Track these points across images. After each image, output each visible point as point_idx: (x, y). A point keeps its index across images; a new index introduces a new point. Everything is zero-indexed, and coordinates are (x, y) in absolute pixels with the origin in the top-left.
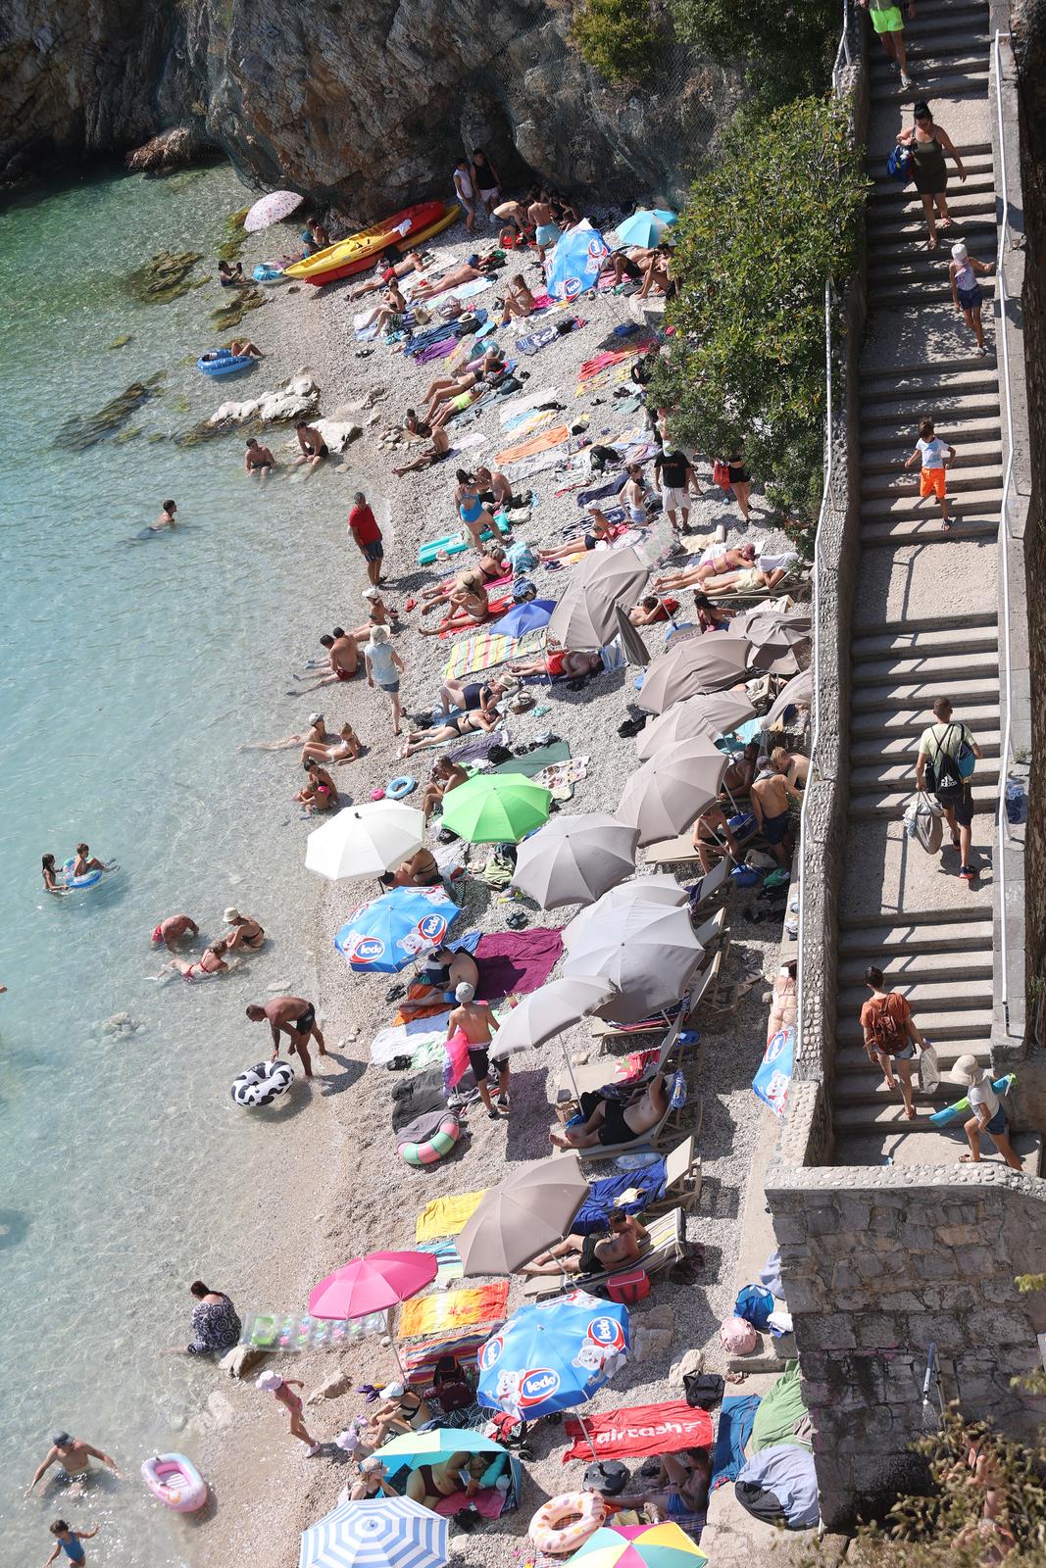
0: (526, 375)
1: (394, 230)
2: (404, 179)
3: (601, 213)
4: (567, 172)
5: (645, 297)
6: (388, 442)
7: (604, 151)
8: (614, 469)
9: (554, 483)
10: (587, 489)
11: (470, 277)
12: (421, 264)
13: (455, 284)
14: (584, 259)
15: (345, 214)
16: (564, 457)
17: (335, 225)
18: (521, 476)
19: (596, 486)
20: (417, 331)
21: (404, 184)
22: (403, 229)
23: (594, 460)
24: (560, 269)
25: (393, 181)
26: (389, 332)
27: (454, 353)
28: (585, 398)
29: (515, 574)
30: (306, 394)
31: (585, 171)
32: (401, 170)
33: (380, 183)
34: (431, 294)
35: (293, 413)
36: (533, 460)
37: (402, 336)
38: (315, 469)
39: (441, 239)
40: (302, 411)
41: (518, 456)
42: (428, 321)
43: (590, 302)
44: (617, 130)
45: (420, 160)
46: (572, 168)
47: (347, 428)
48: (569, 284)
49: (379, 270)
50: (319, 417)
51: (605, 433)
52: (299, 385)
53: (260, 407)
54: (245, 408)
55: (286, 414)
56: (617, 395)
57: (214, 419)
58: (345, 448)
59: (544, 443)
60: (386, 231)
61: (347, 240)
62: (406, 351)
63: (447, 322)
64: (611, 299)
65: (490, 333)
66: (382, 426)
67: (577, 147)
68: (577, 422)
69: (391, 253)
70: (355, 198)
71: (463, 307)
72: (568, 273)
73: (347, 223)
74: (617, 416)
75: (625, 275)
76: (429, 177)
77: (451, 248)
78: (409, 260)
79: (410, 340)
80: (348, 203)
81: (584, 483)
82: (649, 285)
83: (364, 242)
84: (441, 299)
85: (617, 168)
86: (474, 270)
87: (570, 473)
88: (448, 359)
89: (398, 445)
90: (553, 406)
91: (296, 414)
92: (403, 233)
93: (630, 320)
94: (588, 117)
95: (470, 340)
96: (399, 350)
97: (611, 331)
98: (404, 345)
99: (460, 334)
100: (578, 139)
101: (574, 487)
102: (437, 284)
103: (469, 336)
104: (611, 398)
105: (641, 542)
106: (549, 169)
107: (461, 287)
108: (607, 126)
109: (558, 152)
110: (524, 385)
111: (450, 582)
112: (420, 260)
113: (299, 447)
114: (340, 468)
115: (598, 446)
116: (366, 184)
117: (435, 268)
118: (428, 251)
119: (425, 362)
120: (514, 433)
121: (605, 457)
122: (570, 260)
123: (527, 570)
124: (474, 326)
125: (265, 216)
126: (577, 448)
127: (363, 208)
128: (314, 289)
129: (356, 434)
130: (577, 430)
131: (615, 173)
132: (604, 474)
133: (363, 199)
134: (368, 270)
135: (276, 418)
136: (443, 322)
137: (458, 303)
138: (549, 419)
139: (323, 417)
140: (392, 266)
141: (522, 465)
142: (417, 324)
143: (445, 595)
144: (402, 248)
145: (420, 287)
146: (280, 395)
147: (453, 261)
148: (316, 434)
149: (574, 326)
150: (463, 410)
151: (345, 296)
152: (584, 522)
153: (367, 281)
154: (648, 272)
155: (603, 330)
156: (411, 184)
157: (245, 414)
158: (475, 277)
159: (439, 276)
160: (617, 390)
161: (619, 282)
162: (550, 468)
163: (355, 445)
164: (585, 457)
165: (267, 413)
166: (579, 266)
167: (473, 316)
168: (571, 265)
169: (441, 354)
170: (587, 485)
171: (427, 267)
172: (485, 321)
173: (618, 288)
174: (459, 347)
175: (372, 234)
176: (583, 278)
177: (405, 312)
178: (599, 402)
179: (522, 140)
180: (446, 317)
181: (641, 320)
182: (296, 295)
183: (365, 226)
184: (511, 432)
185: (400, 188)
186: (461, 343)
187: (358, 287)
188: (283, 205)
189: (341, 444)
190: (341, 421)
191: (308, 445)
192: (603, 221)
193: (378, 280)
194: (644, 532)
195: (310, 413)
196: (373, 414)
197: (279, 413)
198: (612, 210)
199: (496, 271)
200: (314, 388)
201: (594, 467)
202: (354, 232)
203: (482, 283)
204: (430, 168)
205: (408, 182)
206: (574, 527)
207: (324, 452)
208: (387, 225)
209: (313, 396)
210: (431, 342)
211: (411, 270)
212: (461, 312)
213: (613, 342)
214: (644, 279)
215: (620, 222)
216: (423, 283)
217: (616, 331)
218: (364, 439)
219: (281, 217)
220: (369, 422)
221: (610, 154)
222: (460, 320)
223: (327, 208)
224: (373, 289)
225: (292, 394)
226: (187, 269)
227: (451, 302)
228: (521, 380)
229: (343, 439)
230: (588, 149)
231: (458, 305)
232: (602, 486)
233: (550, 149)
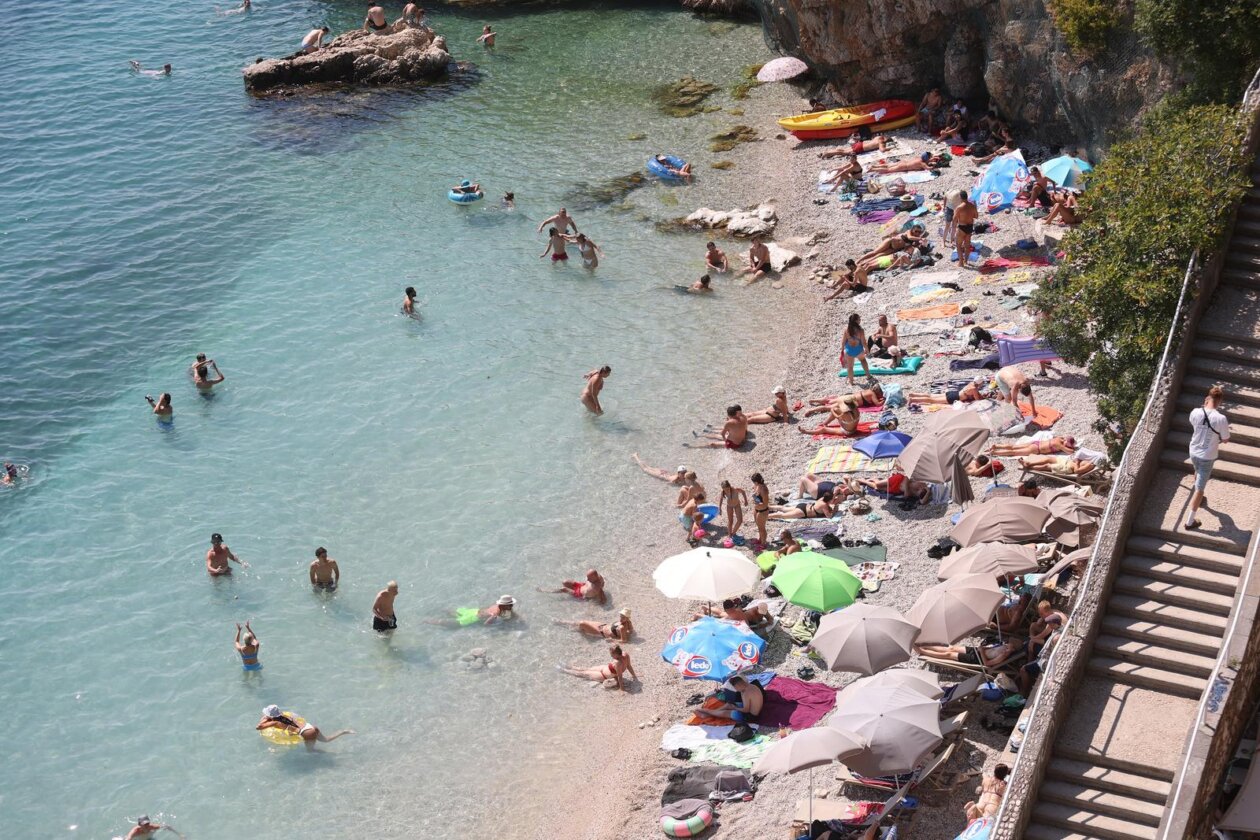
0: (940, 256)
1: (871, 114)
2: (891, 77)
3: (1033, 148)
4: (1017, 109)
5: (1049, 223)
6: (819, 276)
7: (1051, 101)
8: (986, 349)
9: (936, 346)
10: (960, 358)
11: (918, 168)
12: (885, 146)
13: (906, 170)
14: (1011, 180)
15: (838, 90)
16: (950, 328)
17: (827, 96)
18: (913, 333)
19: (968, 358)
20: (866, 197)
21: (890, 81)
22: (879, 115)
23: (973, 337)
24: (989, 182)
25: (882, 76)
27: (889, 223)
28: (979, 288)
29: (885, 407)
30: (767, 220)
31: (1031, 112)
32: (891, 70)
33: (871, 74)
34: (886, 172)
36: (925, 323)
37: (854, 197)
39: (905, 132)
40: (759, 231)
41: (915, 317)
42: (877, 192)
43: (1006, 215)
44: (1065, 88)
45: (908, 66)
46: (1022, 107)
47: (790, 255)
48: (993, 196)
49: (851, 141)
51: (987, 319)
52: (764, 211)
53: (729, 219)
54: (717, 216)
55: (747, 230)
56: (1005, 293)
57: (691, 217)
58: (784, 270)
59: (938, 313)
60: (866, 113)
61: (832, 111)
62: (853, 210)
63: (891, 197)
64: (1022, 217)
65: (921, 215)
66: (817, 262)
67: (1031, 92)
68: (967, 304)
69: (864, 131)
70: (849, 80)
71: (907, 189)
72: (994, 188)
73: (836, 97)
74: (1000, 308)
75: (1038, 202)
76: (910, 81)
77: (911, 141)
78: (876, 140)
79: (859, 202)
80: (842, 83)
81: (960, 352)
82: (1055, 215)
83: (845, 116)
84: (893, 177)
85: (1057, 118)
86: (924, 164)
87: (951, 342)
88: (883, 226)
89: (825, 280)
90: (953, 286)
92: (877, 118)
93: (1032, 238)
94: (1046, 71)
95: (904, 216)
96: (848, 208)
97: (1014, 243)
98: (853, 205)
99: (898, 209)
100: (1034, 86)
101: (951, 353)
102: (892, 165)
103: (905, 213)
104: (999, 293)
105: (989, 411)
106: (1005, 102)
107: (910, 174)
108: (1059, 83)
109: (1016, 90)
110: (936, 264)
112: (884, 143)
113: (749, 259)
114: (776, 284)
116: (861, 72)
117: (894, 153)
118: (893, 138)
119: (865, 223)
120: (916, 299)
121: (982, 337)
122: (1002, 179)
123: (896, 406)
124: (911, 206)
125: (774, 73)
126: (962, 324)
127: (853, 89)
128: (796, 141)
129: (796, 262)
130: (967, 310)
131: (1054, 121)
132: (977, 350)
133: (855, 83)
134: (842, 138)
135: (738, 231)
136: (888, 196)
137: (904, 185)
138: (947, 295)
139: (775, 241)
140: (862, 141)
141: (916, 324)
142: (868, 191)
143: (827, 406)
144: (873, 129)
145: (878, 164)
146: (746, 214)
147: (910, 151)
148: (765, 252)
149: (988, 229)
150: (883, 269)
153: (839, 147)
154: (1057, 205)
155: (1009, 240)
156: (896, 82)
157: (716, 221)
158: (922, 169)
159: (896, 159)
160: (1006, 289)
161: (1033, 206)
162: (936, 334)
163: (793, 270)
164: (966, 333)
165: (732, 225)
166: (1005, 184)
167: (913, 198)
168: (999, 183)
169: (880, 220)
170: (961, 355)
171: (889, 150)
172: (921, 205)
173: (1031, 210)
174: (895, 219)
175: (854, 112)
176: (1006, 194)
177: (861, 180)
178: (989, 294)
179: (990, 74)
180: (892, 193)
181: (1041, 242)
182: (782, 142)
183: (850, 104)
184: (915, 297)
185: (886, 83)
186: (897, 216)
187: (831, 149)
188: (790, 69)
189: (781, 267)
190: (787, 249)
192: (1033, 155)
193: (848, 149)
194: (994, 404)
196: (813, 251)
197: (741, 227)
198: (1044, 148)
199: (941, 169)
200: (774, 217)
201: (971, 343)
202: (840, 106)
203: (926, 175)
204: (913, 74)
205: (893, 80)
206: (941, 384)
208: (867, 108)
209: (772, 223)
210: (874, 209)
211: (875, 148)
212: (903, 193)
213: (1013, 251)
214: (1052, 209)
215: (1047, 159)
216: (882, 161)
217: (1019, 243)
218: (800, 268)
219: (785, 77)
220: (809, 256)
221: (1055, 105)
222: (902, 198)
223: (825, 81)
224: (842, 154)
225: (756, 216)
226: (705, 96)
227: (899, 184)
228: (935, 259)
229: (785, 263)
230: (1039, 95)
231: (904, 187)
232: (972, 359)
233: (1010, 87)
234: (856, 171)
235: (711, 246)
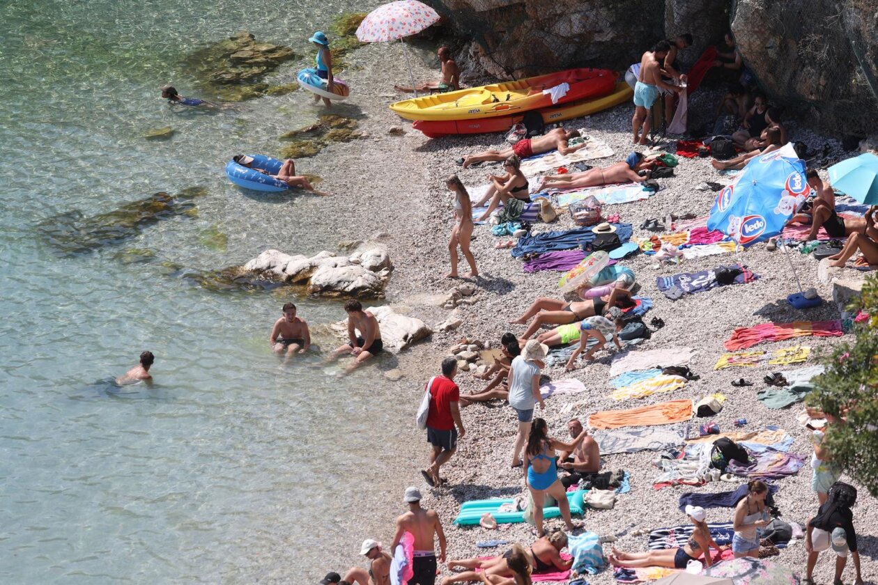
0: (659, 323)
1: (545, 92)
2: (576, 29)
3: (815, 141)
4: (787, 78)
5: (842, 266)
6: (461, 358)
7: (845, 62)
8: (739, 474)
9: (656, 470)
10: (696, 490)
11: (622, 179)
12: (567, 145)
13: (602, 183)
14: (778, 193)
15: (489, 54)
16: (678, 440)
17: (471, 65)
18: (617, 449)
19: (708, 489)
20: (537, 229)
21: (575, 36)
22: (556, 93)
23: (716, 456)
24: (741, 200)
25: (562, 28)
26: (501, 220)
27: (576, 270)
28: (726, 373)
29: (574, 572)
30: (375, 269)
31: (810, 83)
32: (575, 18)
33: (544, 25)
34: (568, 187)
35: (351, 288)
36: (638, 434)
37: (516, 229)
38: (360, 366)
39: (600, 120)
40: (363, 288)
41: (620, 422)
42: (555, 220)
43: (768, 254)
44: (868, 40)
45: (603, 12)
46: (794, 75)
47: (414, 326)
48: (749, 221)
49: (512, 137)
50: (383, 301)
51: (739, 425)
52: (370, 254)
53: (312, 268)
54: (294, 264)
55: (343, 285)
56: (769, 381)
57: (250, 265)
58: (404, 349)
59: (658, 416)
60: (535, 90)
61: (481, 88)
62: (516, 249)
63: (578, 228)
64: (796, 256)
65: (628, 256)
66: (458, 337)
67: (809, 49)
68: (706, 401)
69: (533, 120)
70: (506, 37)
71: (604, 214)
72: (751, 207)
73: (488, 66)
74: (760, 407)
75: (823, 230)
76: (608, 36)
77: (610, 136)
78: (552, 135)
79: (525, 238)
80: (497, 41)
81: (695, 481)
82: (851, 252)
83: (502, 96)
84: (580, 196)
85: (854, 90)
86: (631, 173)
87: (681, 464)
88: (565, 275)
89: (472, 366)
90: (682, 371)
91: (355, 290)
92: (554, 99)
93: (813, 290)
94: (835, 12)
95: (600, 259)
96: (508, 247)
97: (784, 297)
98: (515, 242)
99: (590, 248)
100: (815, 37)
101: (681, 482)
102: (580, 176)
103: (600, 253)
104: (759, 382)
105: (748, 577)
106: (766, 67)
107: (608, 190)
108: (858, 31)
109: (784, 48)
110: (653, 336)
111: (488, 558)
112: (566, 139)
113: (346, 333)
114: (392, 374)
115: (725, 439)
116: (526, 23)
117: (582, 155)
118: (580, 131)
119: (536, 271)
120: (623, 392)
121: (731, 455)
122: (758, 190)
123: (591, 571)
124: (611, 242)
125: (385, 27)
126: (698, 434)
127: (514, 52)
128: (422, 137)
129: (423, 336)
130: (705, 411)
131: (849, 95)
132: (724, 477)
133: (517, 41)
134: (497, 133)
135: (329, 288)
136: (572, 226)
137: (599, 207)
138: (673, 387)
139: (389, 303)
140: (529, 137)
141: (622, 435)
142: (539, 219)
143: (478, 572)
144: (548, 117)
145: (557, 175)
146: (341, 260)
147: (608, 152)
148: (372, 323)
149: (739, 278)
150: (566, 345)
151: (459, 158)
152: (681, 531)
153: (492, 148)
154: (854, 234)
155: (775, 293)
156: (583, 40)
157: (291, 270)
158: (629, 181)
159: (585, 166)
160: (770, 374)
161: (813, 237)
162: (656, 450)
163: (419, 350)
164: (705, 449)
165: (318, 278)
166: (768, 201)
167: (613, 229)
168: (757, 197)
169: (560, 266)
170: (698, 485)
171: (573, 151)
172: (627, 240)
173: (810, 244)
174: (584, 264)
175: (516, 89)
176: (770, 218)
177: (528, 201)
178: (743, 383)
179: (742, 20)
180: (579, 222)
181: (827, 294)
182: (397, 140)
183: (509, 76)
184: (620, 390)
185: (568, 40)
186: (588, 259)
187: (479, 152)
188: (411, 20)
189: (400, 344)
190: (408, 314)
191: (358, 333)
192: (814, 153)
193: (507, 151)
194: (755, 565)
195: (373, 294)
196: (453, 317)
197: (334, 281)
198: (832, 142)
199: (659, 181)
200: (387, 264)
201: (714, 465)
202: (493, 79)
203: (636, 191)
204: (613, 25)
205: (580, 35)
206: (666, 533)
207: (376, 349)
208: (537, 83)
209: (384, 272)
210: (550, 248)
211: (552, 148)
212: (598, 220)
213: (782, 312)
214: (847, 243)
215: (837, 160)
216: (562, 170)
217: (791, 298)
218: (431, 347)
219: (404, 34)
220: (444, 326)
221: (850, 68)
222: (595, 230)
223: (467, 40)
224: (496, 159)
225: (357, 263)
226: (272, 66)
227: (590, 204)
228: (652, 328)
229: (405, 338)
230: (823, 54)
231: (599, 211)
232: (716, 491)
233: (774, 41)
234: (520, 188)
235: (289, 309)
